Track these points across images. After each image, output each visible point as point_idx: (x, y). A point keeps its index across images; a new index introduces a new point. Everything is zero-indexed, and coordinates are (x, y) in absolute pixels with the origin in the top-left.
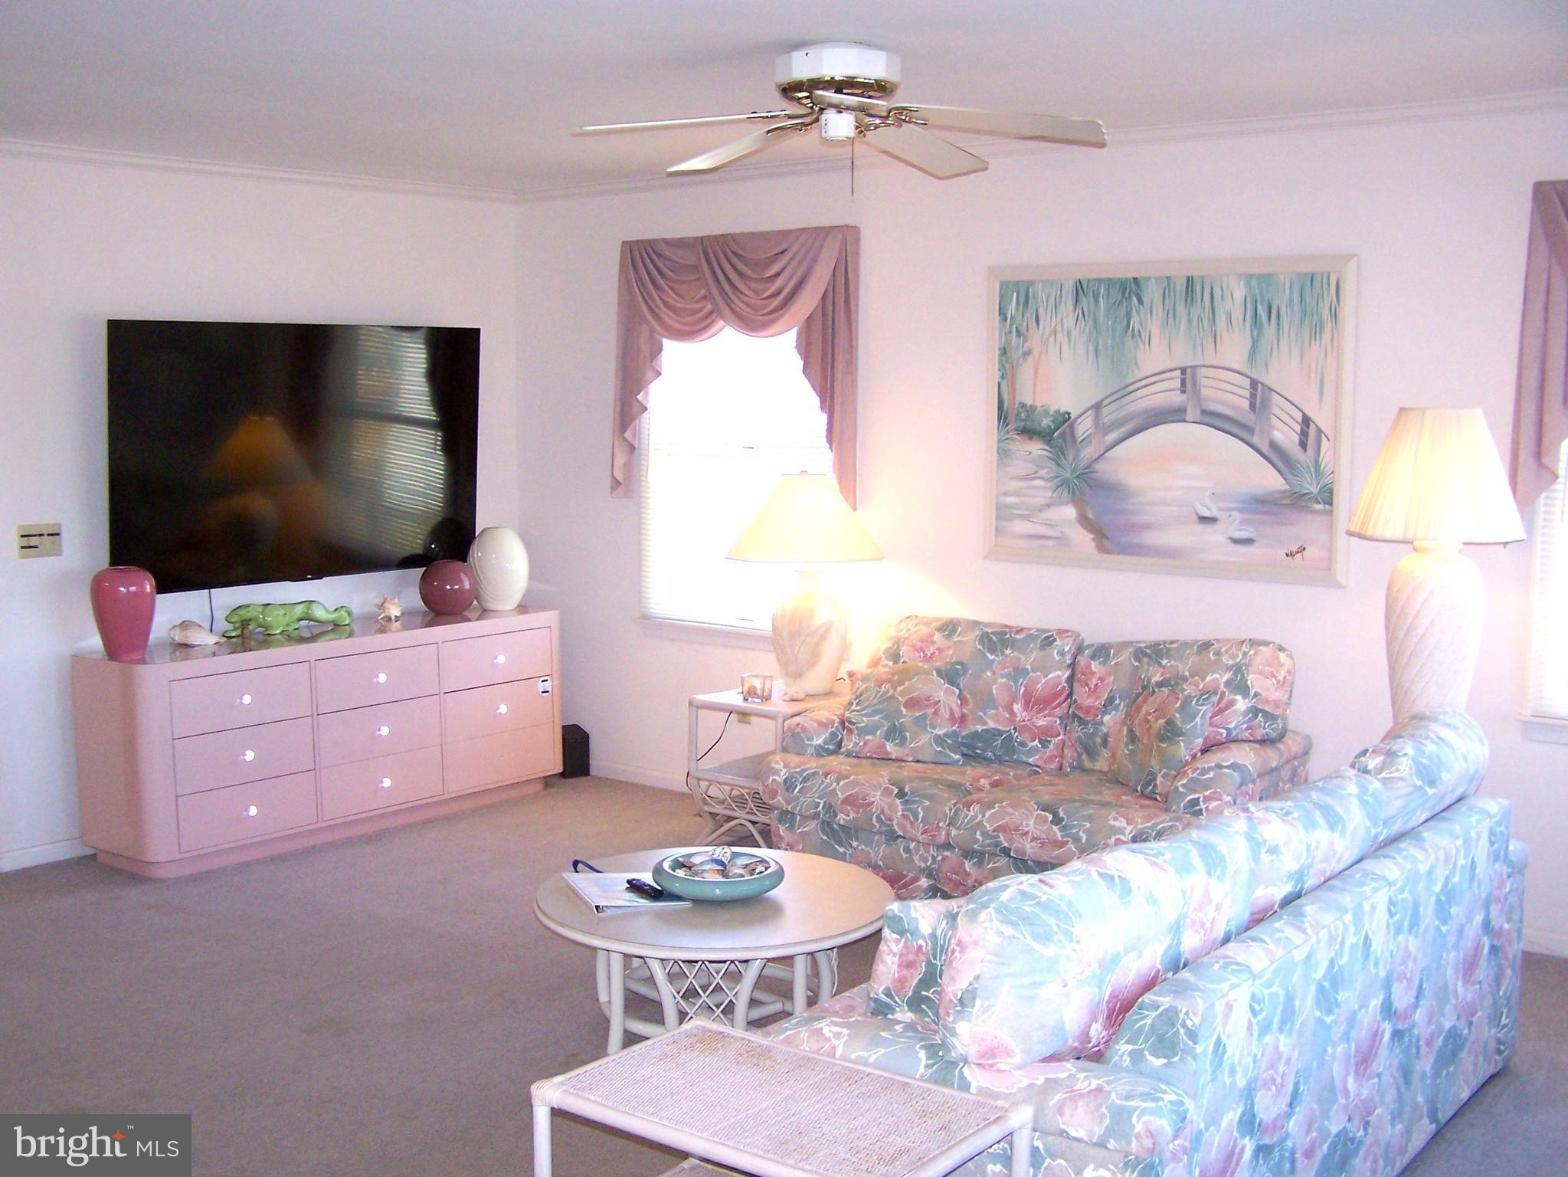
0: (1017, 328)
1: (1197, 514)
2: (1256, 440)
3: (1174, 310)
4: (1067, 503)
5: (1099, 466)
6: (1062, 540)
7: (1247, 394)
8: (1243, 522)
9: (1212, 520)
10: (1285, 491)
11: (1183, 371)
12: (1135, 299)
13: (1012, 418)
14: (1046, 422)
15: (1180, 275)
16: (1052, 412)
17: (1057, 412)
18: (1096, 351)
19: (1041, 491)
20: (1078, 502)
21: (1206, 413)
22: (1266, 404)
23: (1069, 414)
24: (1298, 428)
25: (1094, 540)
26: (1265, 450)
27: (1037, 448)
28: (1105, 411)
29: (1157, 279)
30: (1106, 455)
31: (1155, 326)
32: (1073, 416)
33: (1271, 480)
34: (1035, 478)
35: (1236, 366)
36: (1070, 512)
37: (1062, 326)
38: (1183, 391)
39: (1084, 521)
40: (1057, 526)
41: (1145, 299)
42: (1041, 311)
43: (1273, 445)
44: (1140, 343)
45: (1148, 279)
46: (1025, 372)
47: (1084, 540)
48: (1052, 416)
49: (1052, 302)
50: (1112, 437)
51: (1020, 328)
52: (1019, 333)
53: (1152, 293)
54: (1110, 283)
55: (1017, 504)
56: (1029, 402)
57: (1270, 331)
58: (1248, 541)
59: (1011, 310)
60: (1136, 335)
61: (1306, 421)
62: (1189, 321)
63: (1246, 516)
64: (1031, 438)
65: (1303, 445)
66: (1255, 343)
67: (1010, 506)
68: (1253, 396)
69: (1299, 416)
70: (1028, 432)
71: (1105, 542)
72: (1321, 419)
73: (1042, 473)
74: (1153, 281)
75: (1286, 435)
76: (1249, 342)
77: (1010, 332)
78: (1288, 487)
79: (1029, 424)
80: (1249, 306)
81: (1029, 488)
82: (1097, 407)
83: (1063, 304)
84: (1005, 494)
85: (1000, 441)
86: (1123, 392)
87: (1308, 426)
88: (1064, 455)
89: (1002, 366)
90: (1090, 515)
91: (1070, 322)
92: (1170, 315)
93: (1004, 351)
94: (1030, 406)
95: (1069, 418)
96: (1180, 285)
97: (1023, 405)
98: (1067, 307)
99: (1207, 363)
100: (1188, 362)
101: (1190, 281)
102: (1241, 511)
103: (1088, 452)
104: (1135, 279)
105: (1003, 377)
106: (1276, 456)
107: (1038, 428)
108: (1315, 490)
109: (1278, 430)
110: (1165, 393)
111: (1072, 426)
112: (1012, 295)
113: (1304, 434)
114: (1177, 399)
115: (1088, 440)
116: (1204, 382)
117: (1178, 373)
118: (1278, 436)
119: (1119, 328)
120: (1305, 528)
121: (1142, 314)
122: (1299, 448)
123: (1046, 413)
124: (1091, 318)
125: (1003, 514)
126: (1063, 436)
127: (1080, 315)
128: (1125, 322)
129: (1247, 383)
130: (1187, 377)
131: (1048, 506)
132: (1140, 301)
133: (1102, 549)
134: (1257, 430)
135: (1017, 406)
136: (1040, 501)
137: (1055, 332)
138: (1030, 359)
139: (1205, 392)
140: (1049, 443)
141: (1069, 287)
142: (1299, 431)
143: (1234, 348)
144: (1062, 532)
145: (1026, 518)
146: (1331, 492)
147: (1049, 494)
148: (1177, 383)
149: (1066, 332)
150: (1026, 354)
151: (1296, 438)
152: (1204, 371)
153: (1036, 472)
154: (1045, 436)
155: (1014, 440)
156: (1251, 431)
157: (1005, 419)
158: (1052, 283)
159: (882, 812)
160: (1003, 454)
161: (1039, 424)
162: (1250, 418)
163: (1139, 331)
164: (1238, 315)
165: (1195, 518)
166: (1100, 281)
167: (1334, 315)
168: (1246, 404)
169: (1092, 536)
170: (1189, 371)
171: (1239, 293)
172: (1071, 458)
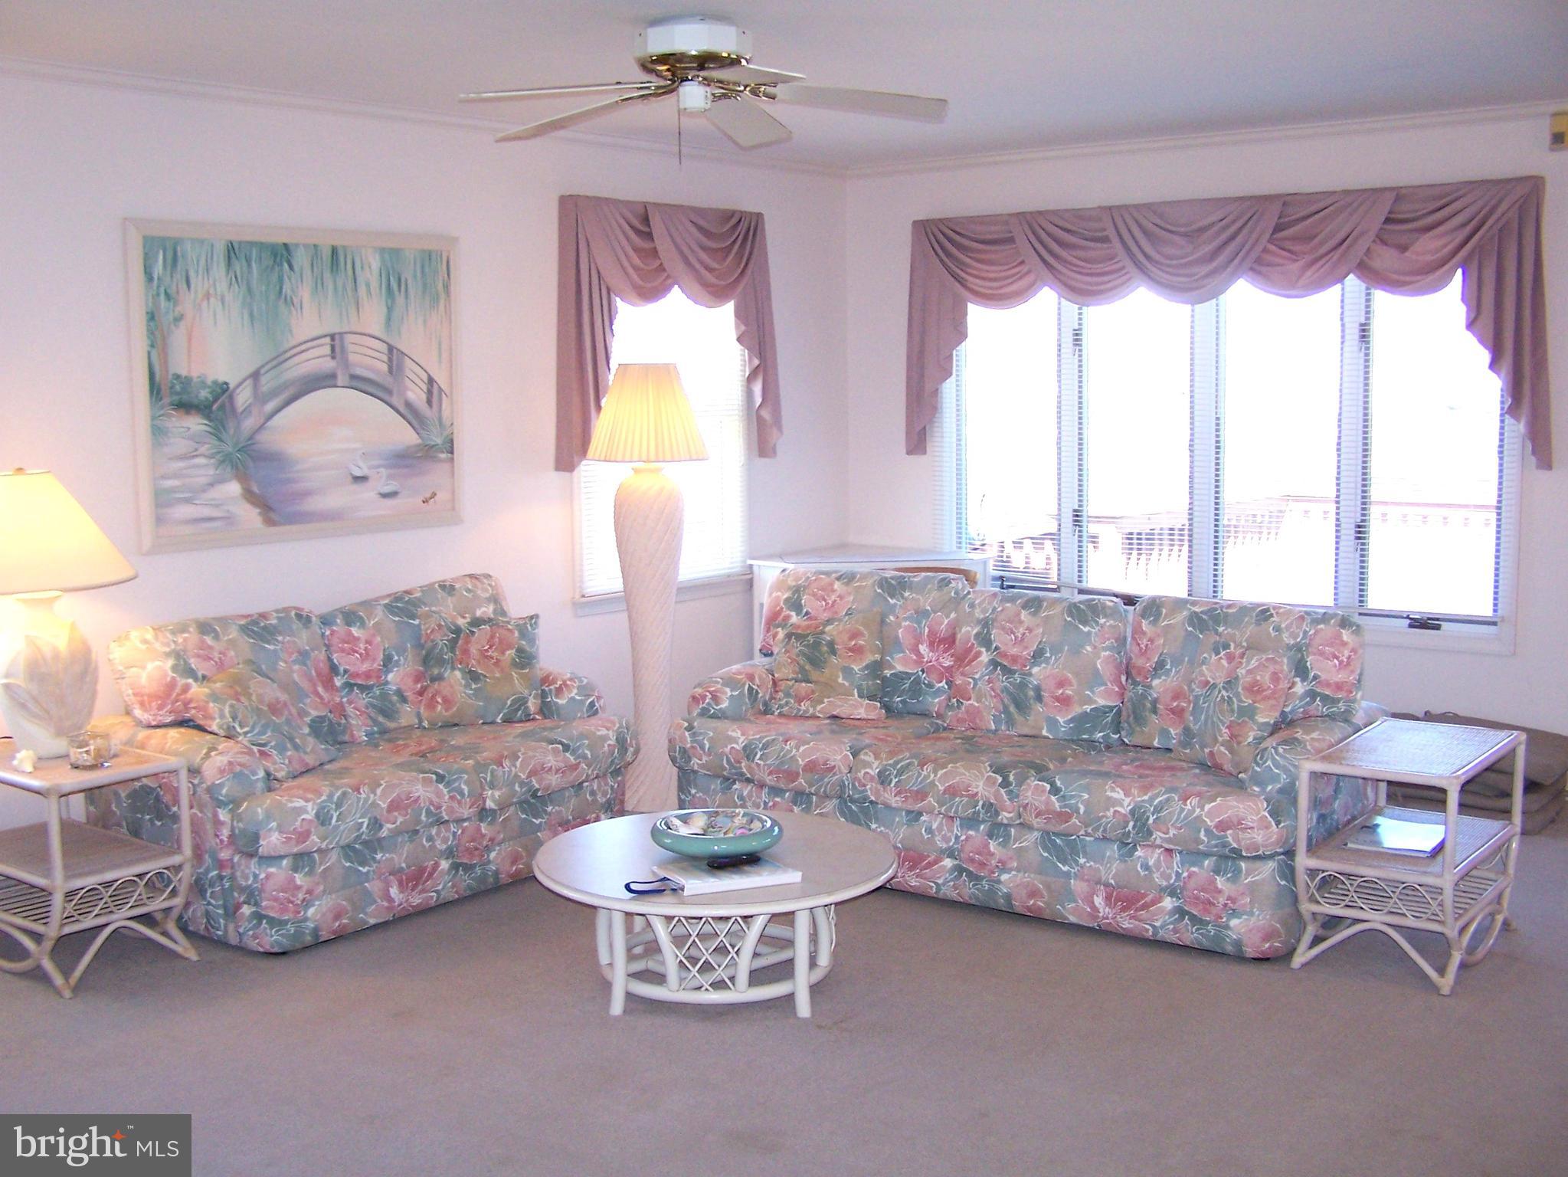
0: (165, 291)
1: (351, 474)
2: (395, 401)
3: (322, 280)
4: (230, 480)
5: (260, 437)
6: (229, 519)
7: (385, 358)
8: (390, 477)
9: (363, 479)
10: (420, 445)
11: (332, 337)
12: (286, 266)
13: (165, 390)
14: (204, 394)
15: (326, 243)
16: (209, 382)
17: (215, 383)
18: (251, 315)
19: (203, 469)
20: (243, 477)
21: (353, 377)
22: (400, 367)
23: (226, 383)
24: (425, 387)
25: (260, 514)
26: (402, 409)
27: (195, 424)
28: (263, 380)
29: (305, 246)
30: (269, 424)
31: (305, 293)
32: (232, 386)
33: (406, 436)
34: (197, 456)
35: (377, 334)
36: (234, 488)
37: (215, 290)
38: (333, 358)
39: (250, 496)
40: (221, 505)
41: (296, 268)
42: (192, 274)
43: (408, 405)
44: (292, 308)
45: (297, 245)
46: (178, 338)
47: (250, 515)
48: (209, 387)
49: (203, 262)
50: (270, 406)
51: (169, 291)
52: (168, 296)
53: (301, 259)
54: (262, 246)
55: (177, 487)
56: (184, 373)
57: (400, 300)
58: (393, 494)
59: (158, 269)
60: (289, 302)
61: (431, 381)
62: (335, 289)
63: (392, 471)
64: (188, 413)
65: (429, 402)
66: (390, 309)
67: (173, 490)
68: (390, 360)
69: (425, 377)
70: (185, 406)
71: (272, 515)
72: (441, 380)
73: (203, 449)
74: (301, 247)
75: (416, 395)
76: (385, 310)
77: (158, 295)
78: (419, 441)
79: (185, 397)
80: (383, 276)
81: (189, 468)
82: (255, 376)
83: (215, 264)
84: (164, 477)
85: (153, 418)
86: (279, 360)
87: (432, 386)
88: (224, 427)
89: (151, 333)
90: (255, 489)
91: (222, 286)
92: (319, 284)
93: (152, 316)
94: (186, 377)
95: (228, 388)
96: (326, 253)
97: (177, 377)
98: (219, 270)
99: (354, 329)
100: (337, 330)
101: (334, 251)
102: (386, 467)
103: (249, 424)
104: (285, 245)
105: (152, 346)
106: (411, 415)
107: (196, 402)
108: (439, 441)
109: (412, 391)
110: (317, 360)
111: (231, 398)
112: (158, 252)
113: (430, 393)
114: (329, 365)
115: (247, 410)
116: (350, 348)
117: (328, 340)
118: (411, 396)
119: (272, 297)
120: (435, 477)
121: (293, 281)
122: (427, 405)
123: (203, 384)
124: (245, 282)
125: (162, 500)
126: (222, 407)
127: (234, 279)
128: (278, 288)
129: (384, 348)
130: (336, 343)
131: (212, 485)
132: (291, 267)
133: (269, 522)
134: (395, 392)
135: (170, 377)
136: (203, 480)
137: (208, 296)
138: (182, 324)
139: (352, 358)
140: (208, 417)
141: (220, 249)
142: (425, 390)
143: (372, 316)
144: (228, 511)
145: (188, 501)
146: (452, 441)
147: (211, 472)
148: (327, 350)
149: (219, 298)
150: (178, 319)
151: (424, 397)
152: (349, 338)
153: (196, 450)
154: (202, 409)
155: (169, 416)
156: (390, 392)
157: (158, 393)
158: (202, 242)
159: (431, 803)
160: (158, 432)
161: (197, 396)
162: (388, 381)
163: (291, 298)
164: (374, 284)
165: (350, 477)
166: (252, 244)
167: (447, 287)
168: (385, 367)
169: (258, 510)
170: (337, 337)
171: (375, 263)
172: (232, 431)
